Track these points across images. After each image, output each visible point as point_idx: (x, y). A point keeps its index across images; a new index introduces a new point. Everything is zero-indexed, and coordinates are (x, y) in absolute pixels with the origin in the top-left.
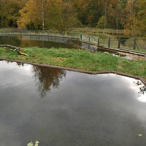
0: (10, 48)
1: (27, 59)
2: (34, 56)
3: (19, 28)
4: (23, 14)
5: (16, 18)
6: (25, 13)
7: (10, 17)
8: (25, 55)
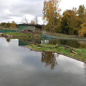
0: (67, 47)
1: (75, 56)
2: (80, 55)
3: (79, 36)
4: (83, 27)
5: (79, 29)
6: (84, 26)
7: (75, 29)
8: (75, 53)
